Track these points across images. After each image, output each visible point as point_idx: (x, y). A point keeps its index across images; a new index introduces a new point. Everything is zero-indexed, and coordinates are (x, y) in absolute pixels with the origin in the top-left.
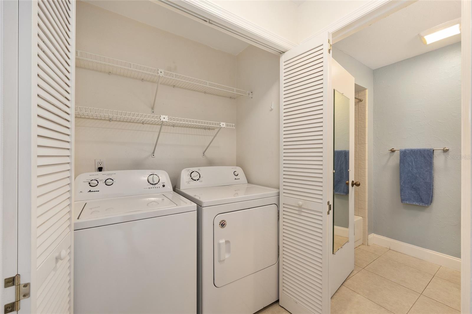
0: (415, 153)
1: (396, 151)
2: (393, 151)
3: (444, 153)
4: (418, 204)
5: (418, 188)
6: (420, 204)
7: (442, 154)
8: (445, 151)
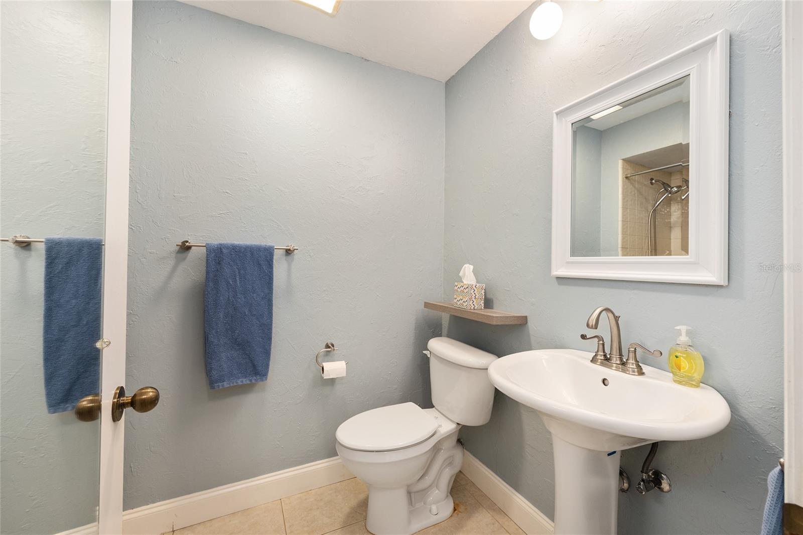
0: (241, 254)
1: (193, 248)
2: (185, 248)
3: (288, 257)
4: (248, 382)
5: (248, 342)
6: (251, 381)
7: (284, 258)
8: (288, 252)
